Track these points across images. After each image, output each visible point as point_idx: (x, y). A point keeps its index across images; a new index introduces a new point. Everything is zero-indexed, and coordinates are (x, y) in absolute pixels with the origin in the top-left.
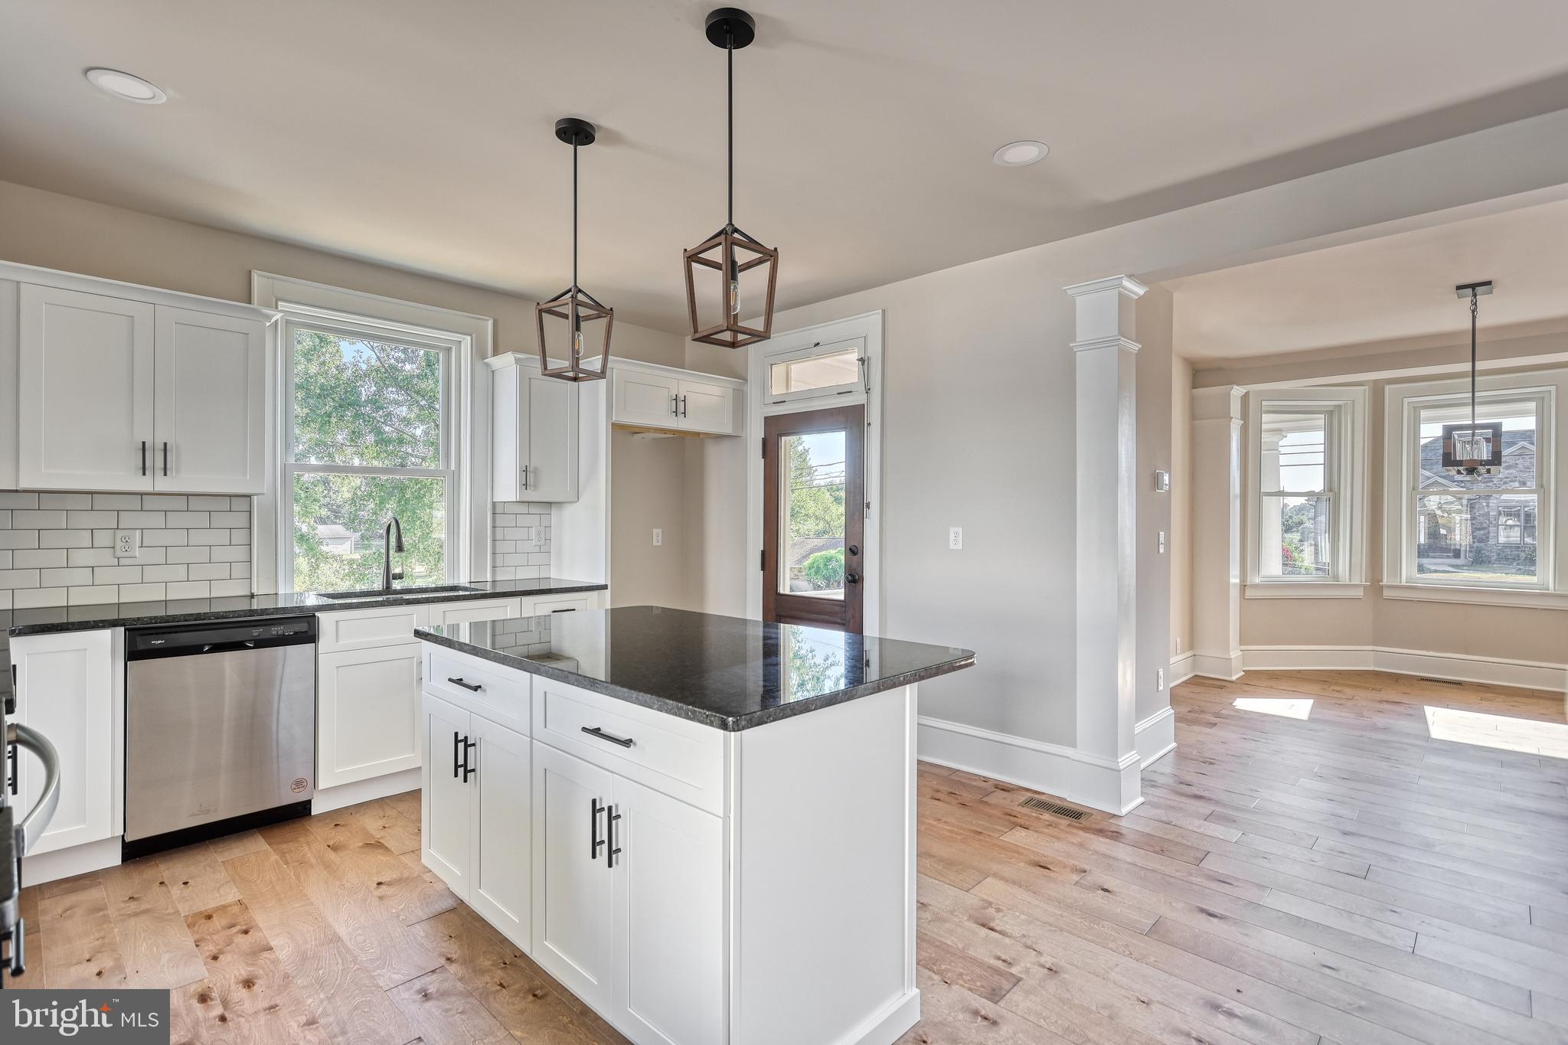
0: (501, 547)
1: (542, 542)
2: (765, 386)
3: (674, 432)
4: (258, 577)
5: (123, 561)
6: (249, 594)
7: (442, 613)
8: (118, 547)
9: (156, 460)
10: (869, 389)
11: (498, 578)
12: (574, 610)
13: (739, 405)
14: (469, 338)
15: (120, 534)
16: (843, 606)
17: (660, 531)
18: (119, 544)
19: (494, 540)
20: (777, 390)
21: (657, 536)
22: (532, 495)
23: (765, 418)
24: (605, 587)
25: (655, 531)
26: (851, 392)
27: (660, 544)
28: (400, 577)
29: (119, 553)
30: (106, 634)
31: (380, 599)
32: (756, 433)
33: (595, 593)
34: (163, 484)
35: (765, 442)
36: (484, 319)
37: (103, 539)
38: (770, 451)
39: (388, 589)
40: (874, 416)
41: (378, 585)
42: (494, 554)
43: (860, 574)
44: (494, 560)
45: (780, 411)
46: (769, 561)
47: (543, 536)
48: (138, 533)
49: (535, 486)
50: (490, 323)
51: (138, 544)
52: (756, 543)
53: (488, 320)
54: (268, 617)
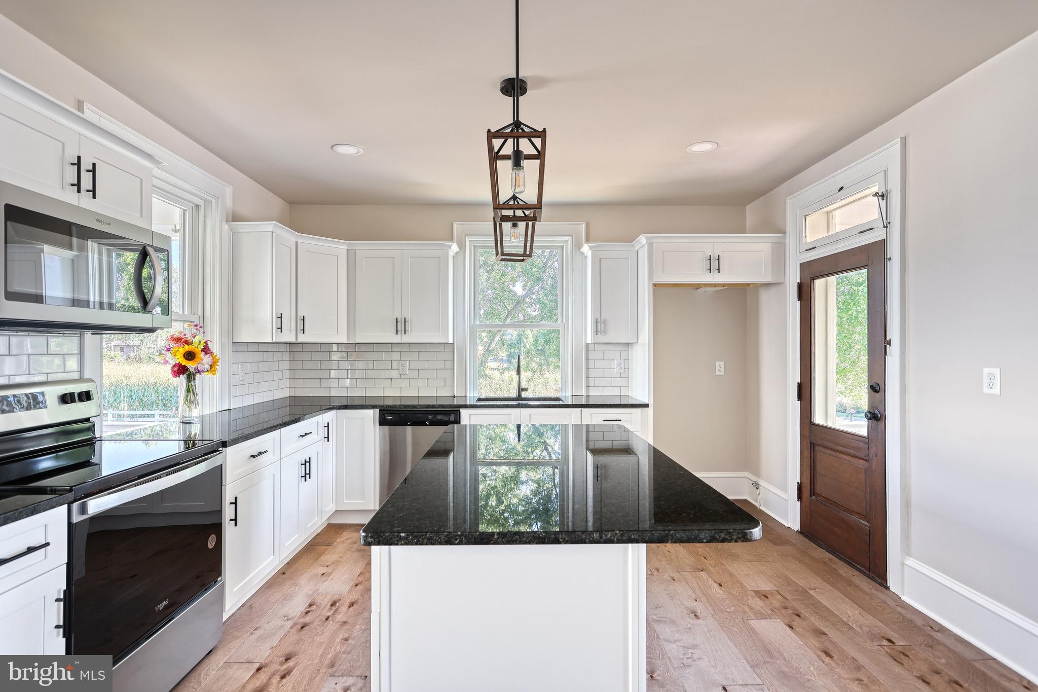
0: (592, 373)
1: (622, 371)
2: (800, 233)
3: (723, 285)
4: (457, 386)
5: (402, 376)
6: (452, 395)
7: (529, 415)
8: (400, 369)
9: (401, 327)
10: (889, 223)
11: (591, 394)
12: (620, 420)
13: (779, 255)
14: (571, 237)
15: (401, 362)
16: (866, 443)
17: (722, 363)
18: (401, 368)
19: (587, 369)
20: (810, 238)
21: (720, 368)
22: (602, 338)
23: (801, 264)
24: (647, 406)
25: (718, 363)
26: (872, 229)
27: (722, 373)
28: (526, 390)
29: (401, 372)
30: (370, 412)
31: (515, 403)
32: (793, 278)
33: (639, 410)
34: (406, 339)
35: (800, 286)
36: (580, 224)
37: (395, 364)
38: (805, 293)
39: (519, 398)
40: (894, 250)
41: (514, 394)
42: (587, 377)
43: (882, 411)
44: (587, 382)
45: (815, 256)
46: (805, 392)
47: (622, 366)
48: (408, 362)
49: (605, 332)
50: (584, 225)
51: (407, 368)
52: (795, 377)
53: (582, 224)
54: (435, 409)
